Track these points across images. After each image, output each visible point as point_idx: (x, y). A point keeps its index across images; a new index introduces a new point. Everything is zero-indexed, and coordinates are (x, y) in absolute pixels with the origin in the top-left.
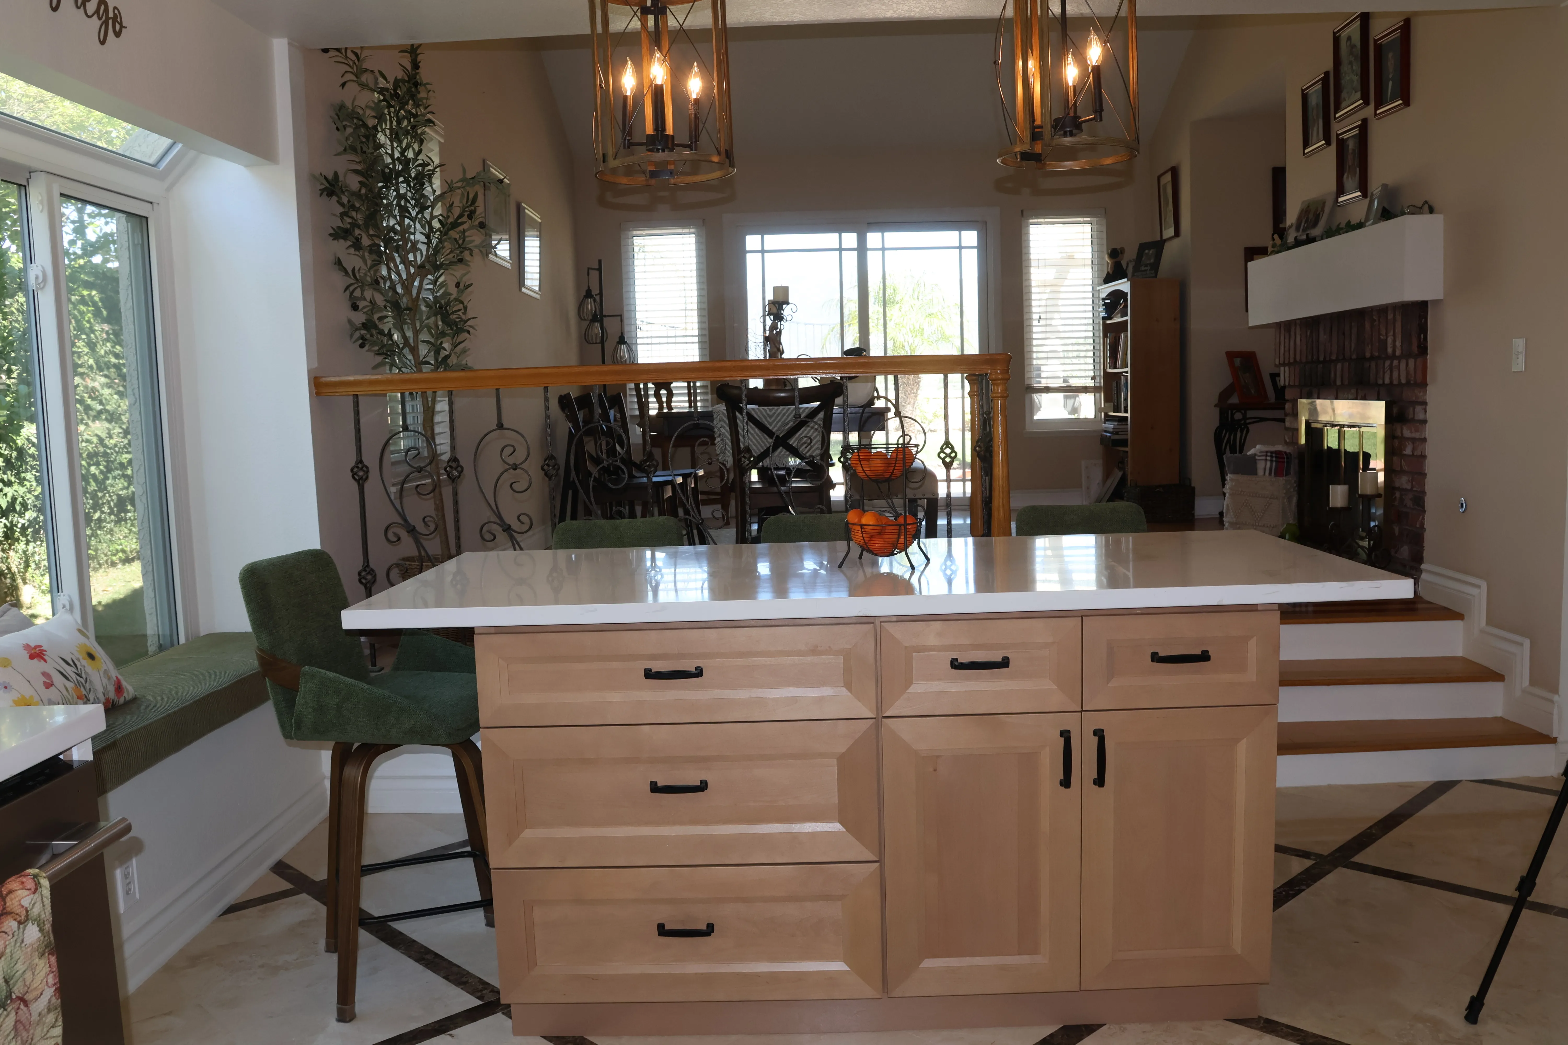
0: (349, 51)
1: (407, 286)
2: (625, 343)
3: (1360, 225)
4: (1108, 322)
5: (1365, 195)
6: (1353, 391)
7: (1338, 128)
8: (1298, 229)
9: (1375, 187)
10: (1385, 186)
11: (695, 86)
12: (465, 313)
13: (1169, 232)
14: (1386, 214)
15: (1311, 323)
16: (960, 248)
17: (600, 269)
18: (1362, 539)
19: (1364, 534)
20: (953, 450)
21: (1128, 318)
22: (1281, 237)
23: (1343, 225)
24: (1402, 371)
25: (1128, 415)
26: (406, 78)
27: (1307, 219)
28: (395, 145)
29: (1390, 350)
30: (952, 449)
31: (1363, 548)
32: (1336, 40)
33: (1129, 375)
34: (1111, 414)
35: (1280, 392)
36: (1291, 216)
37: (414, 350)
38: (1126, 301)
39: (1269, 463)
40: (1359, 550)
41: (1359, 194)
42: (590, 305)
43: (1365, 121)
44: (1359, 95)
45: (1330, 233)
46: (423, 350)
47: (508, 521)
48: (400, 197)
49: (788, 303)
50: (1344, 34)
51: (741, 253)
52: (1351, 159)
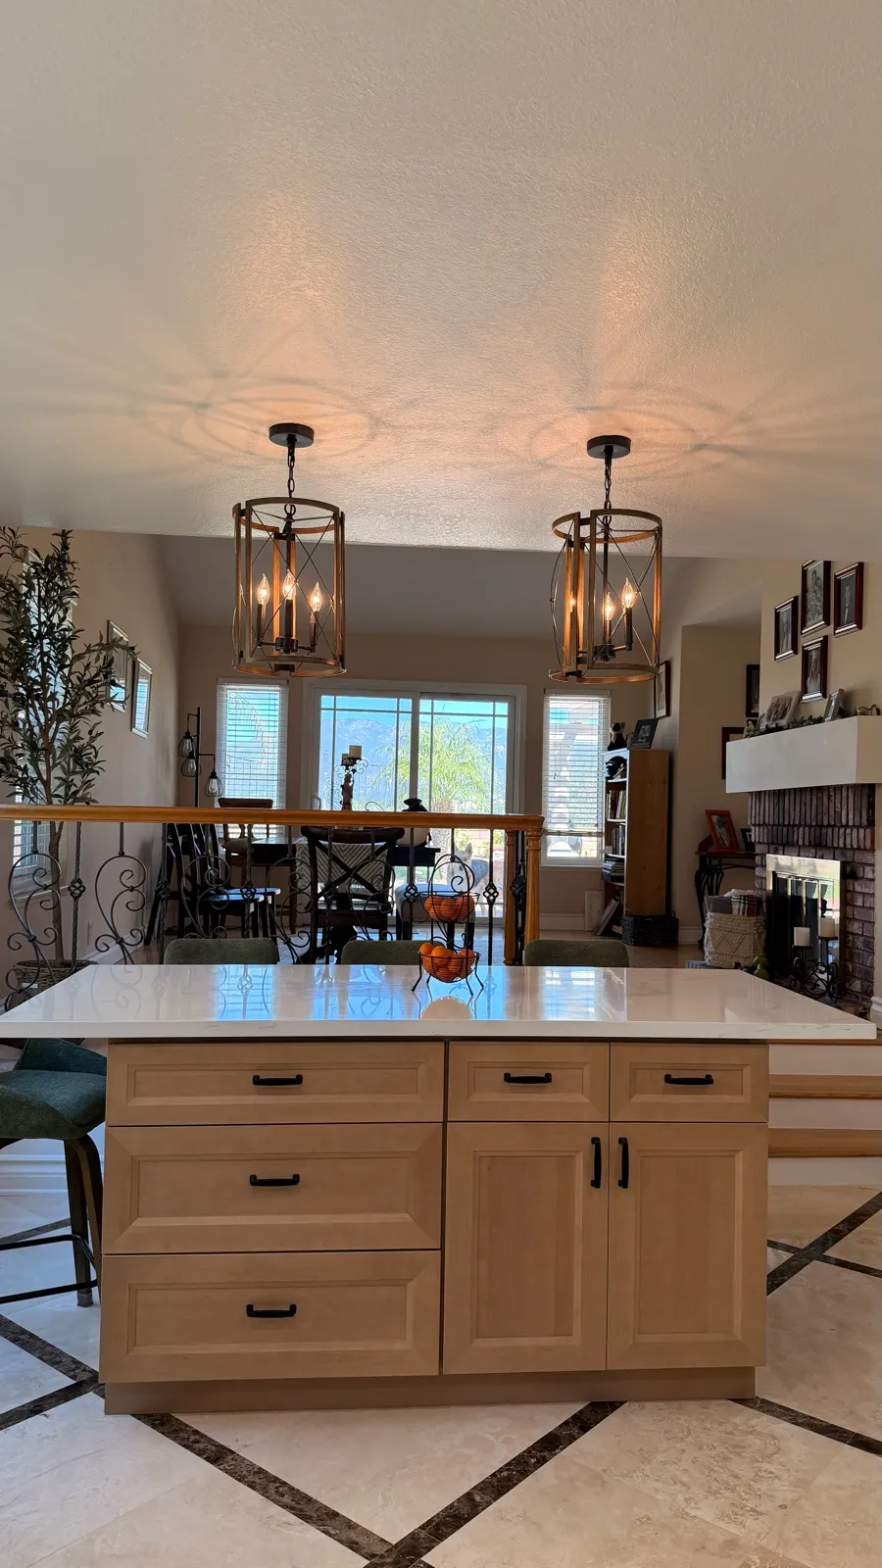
0: (6, 528)
1: (44, 730)
2: (216, 778)
3: (820, 720)
4: (610, 781)
5: (824, 696)
6: (813, 851)
7: (803, 642)
8: (769, 718)
9: (833, 692)
10: (841, 691)
11: (316, 600)
12: (96, 757)
13: (662, 712)
14: (843, 712)
15: (779, 794)
16: (494, 716)
17: (198, 715)
18: (822, 972)
19: (823, 969)
20: (496, 891)
21: (627, 779)
22: (755, 723)
23: (806, 718)
24: (853, 838)
25: (625, 857)
26: (56, 557)
27: (777, 712)
28: (42, 610)
29: (844, 822)
30: (495, 889)
31: (822, 980)
32: (804, 573)
33: (626, 825)
34: (611, 855)
35: (751, 846)
36: (763, 707)
37: (46, 784)
38: (625, 765)
39: (742, 905)
40: (819, 982)
41: (820, 694)
42: (188, 745)
43: (826, 638)
44: (821, 617)
45: (796, 723)
46: (54, 783)
47: (120, 935)
48: (43, 654)
49: (360, 759)
50: (810, 568)
51: (316, 709)
52: (813, 666)
